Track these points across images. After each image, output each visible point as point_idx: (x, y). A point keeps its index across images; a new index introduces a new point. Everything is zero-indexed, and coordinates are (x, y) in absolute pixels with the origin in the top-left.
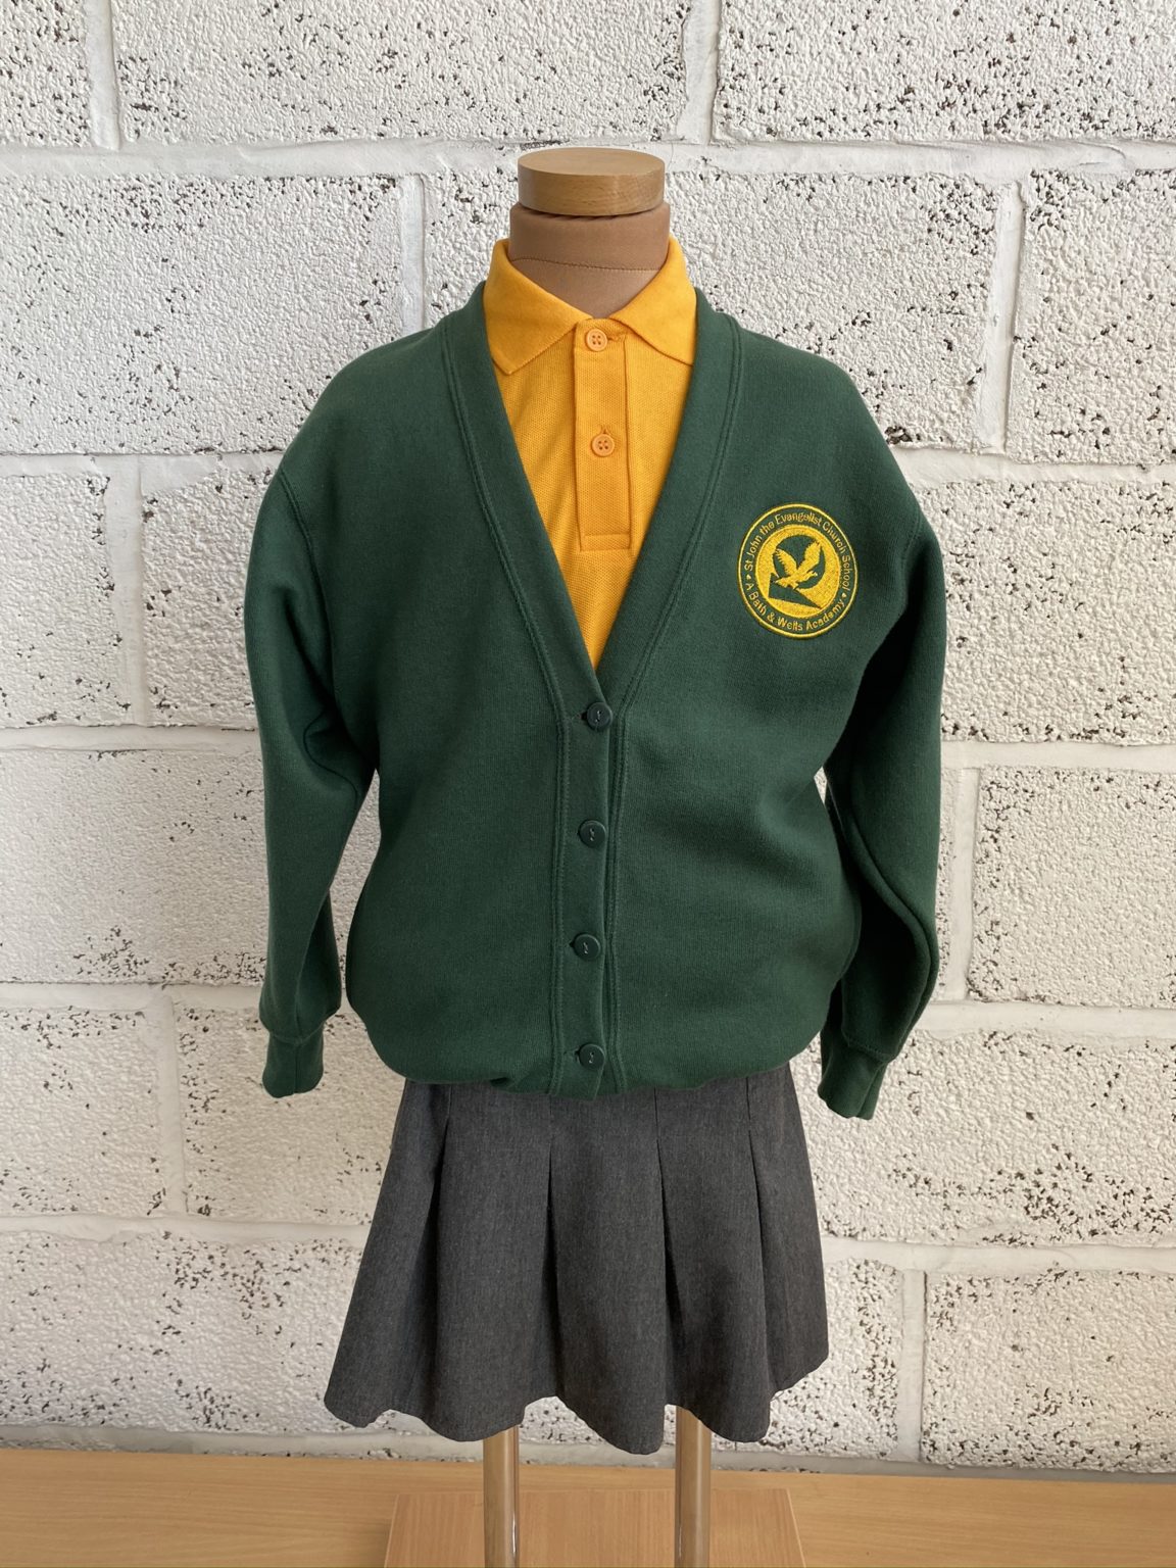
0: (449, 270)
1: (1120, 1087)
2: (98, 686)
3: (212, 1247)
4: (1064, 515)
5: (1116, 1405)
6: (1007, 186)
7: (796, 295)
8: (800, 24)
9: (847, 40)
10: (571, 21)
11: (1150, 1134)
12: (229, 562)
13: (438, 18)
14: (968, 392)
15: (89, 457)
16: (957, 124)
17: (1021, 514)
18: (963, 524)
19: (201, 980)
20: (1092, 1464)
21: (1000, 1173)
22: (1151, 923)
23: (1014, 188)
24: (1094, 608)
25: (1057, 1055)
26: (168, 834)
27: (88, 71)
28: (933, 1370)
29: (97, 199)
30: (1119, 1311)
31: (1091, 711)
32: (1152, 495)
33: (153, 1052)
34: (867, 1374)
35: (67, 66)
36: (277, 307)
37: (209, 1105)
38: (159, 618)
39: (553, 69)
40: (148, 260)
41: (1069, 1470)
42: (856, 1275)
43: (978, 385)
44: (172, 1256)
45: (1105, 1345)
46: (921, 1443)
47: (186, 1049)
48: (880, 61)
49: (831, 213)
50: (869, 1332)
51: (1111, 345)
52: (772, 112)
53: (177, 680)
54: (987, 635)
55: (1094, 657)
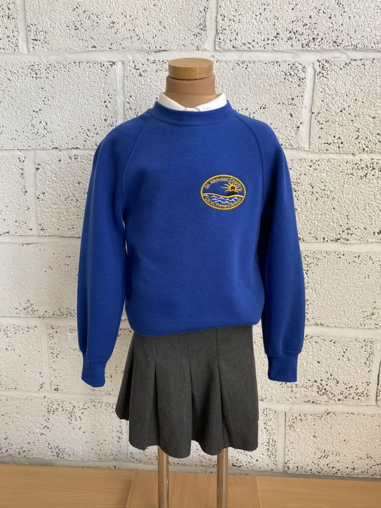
0: (132, 91)
1: (347, 353)
2: (22, 223)
3: (59, 401)
4: (328, 169)
5: (347, 455)
6: (309, 64)
7: (242, 99)
8: (243, 13)
9: (258, 18)
10: (170, 12)
11: (357, 368)
12: (63, 184)
13: (128, 11)
14: (297, 130)
15: (19, 151)
16: (293, 45)
17: (315, 169)
18: (296, 173)
19: (55, 316)
20: (339, 474)
21: (309, 380)
22: (357, 301)
23: (312, 65)
24: (338, 200)
25: (327, 343)
26: (44, 270)
27: (18, 28)
28: (288, 443)
29: (21, 69)
30: (348, 425)
31: (338, 233)
32: (357, 163)
33: (40, 339)
34: (267, 444)
35: (11, 27)
36: (78, 103)
37: (58, 356)
38: (41, 202)
39: (165, 27)
40: (37, 88)
41: (331, 476)
42: (263, 412)
43: (301, 128)
44: (46, 404)
45: (343, 436)
46: (284, 467)
47: (51, 338)
48: (268, 25)
49: (253, 73)
50: (267, 431)
51: (343, 115)
52: (234, 41)
53: (47, 221)
54: (304, 208)
55: (338, 215)
